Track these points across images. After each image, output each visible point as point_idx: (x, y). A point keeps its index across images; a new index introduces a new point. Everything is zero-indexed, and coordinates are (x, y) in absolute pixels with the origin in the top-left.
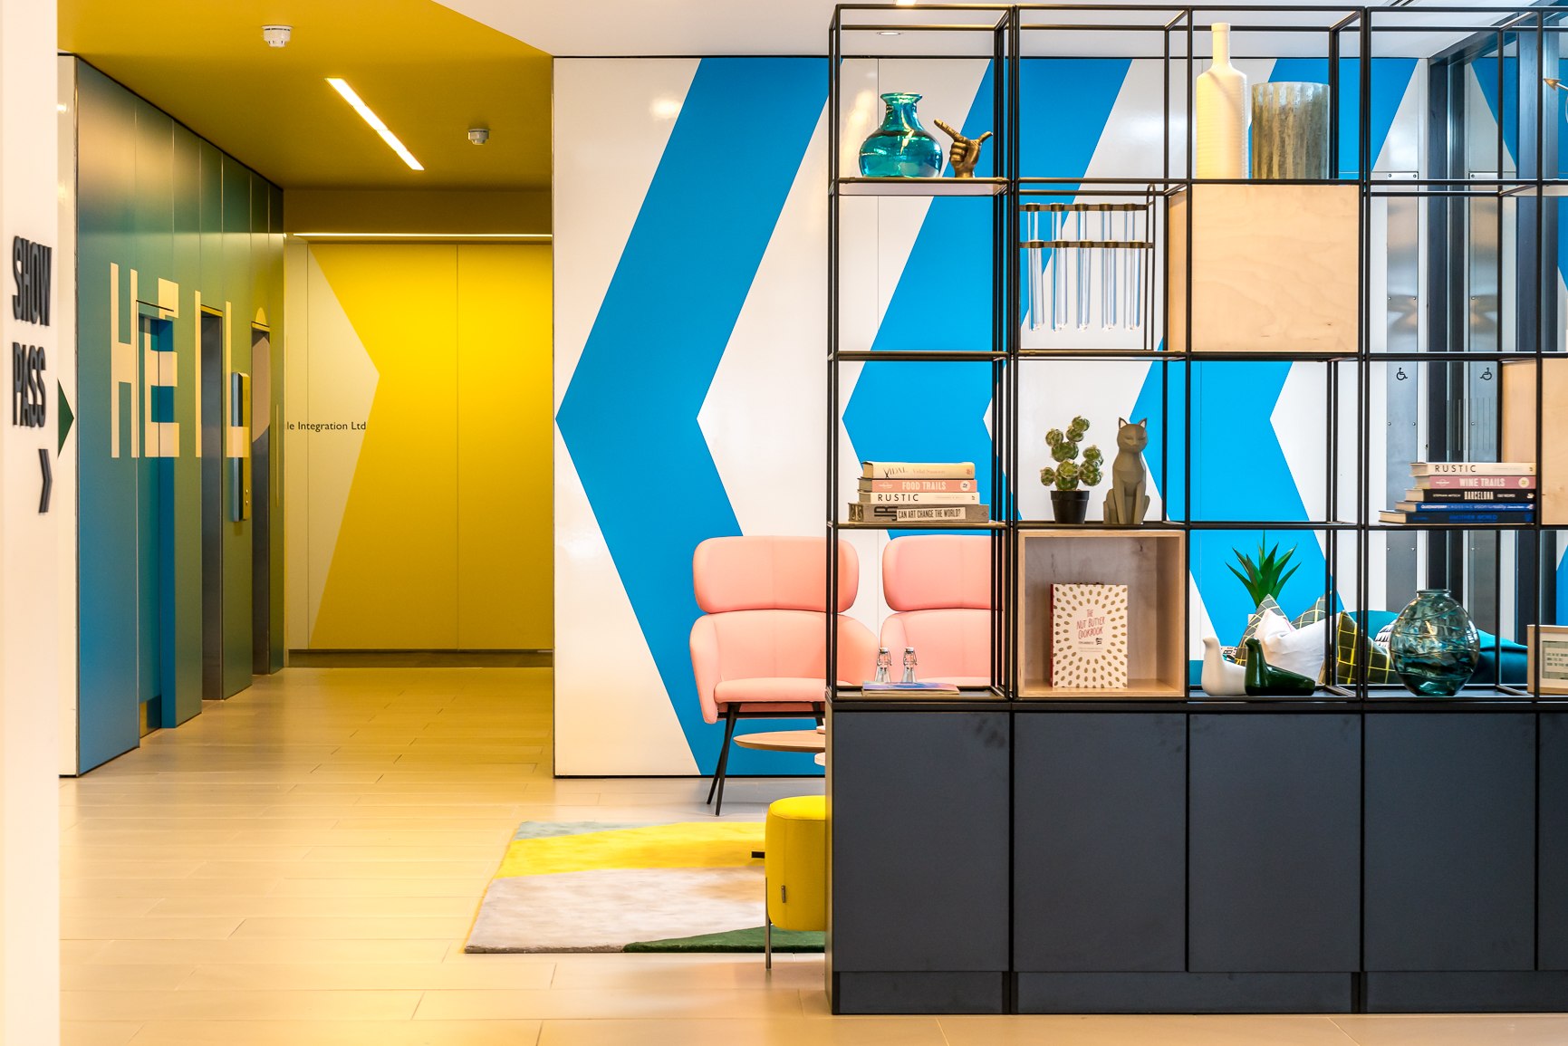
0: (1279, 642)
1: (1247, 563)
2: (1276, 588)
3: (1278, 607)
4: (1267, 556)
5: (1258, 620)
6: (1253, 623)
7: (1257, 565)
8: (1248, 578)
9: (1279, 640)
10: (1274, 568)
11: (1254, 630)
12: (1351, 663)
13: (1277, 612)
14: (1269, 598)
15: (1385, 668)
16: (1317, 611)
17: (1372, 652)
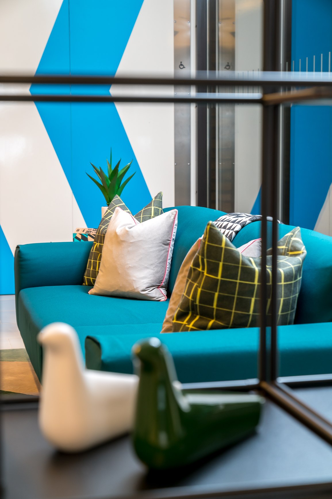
0: (127, 233)
1: (100, 173)
2: (120, 189)
3: (124, 204)
4: (113, 168)
5: (110, 214)
6: (106, 216)
7: (107, 174)
8: (101, 183)
9: (127, 231)
10: (118, 176)
11: (107, 222)
12: (219, 277)
13: (123, 208)
14: (117, 198)
15: (253, 281)
16: (153, 208)
17: (240, 266)
